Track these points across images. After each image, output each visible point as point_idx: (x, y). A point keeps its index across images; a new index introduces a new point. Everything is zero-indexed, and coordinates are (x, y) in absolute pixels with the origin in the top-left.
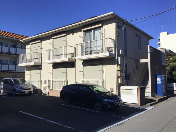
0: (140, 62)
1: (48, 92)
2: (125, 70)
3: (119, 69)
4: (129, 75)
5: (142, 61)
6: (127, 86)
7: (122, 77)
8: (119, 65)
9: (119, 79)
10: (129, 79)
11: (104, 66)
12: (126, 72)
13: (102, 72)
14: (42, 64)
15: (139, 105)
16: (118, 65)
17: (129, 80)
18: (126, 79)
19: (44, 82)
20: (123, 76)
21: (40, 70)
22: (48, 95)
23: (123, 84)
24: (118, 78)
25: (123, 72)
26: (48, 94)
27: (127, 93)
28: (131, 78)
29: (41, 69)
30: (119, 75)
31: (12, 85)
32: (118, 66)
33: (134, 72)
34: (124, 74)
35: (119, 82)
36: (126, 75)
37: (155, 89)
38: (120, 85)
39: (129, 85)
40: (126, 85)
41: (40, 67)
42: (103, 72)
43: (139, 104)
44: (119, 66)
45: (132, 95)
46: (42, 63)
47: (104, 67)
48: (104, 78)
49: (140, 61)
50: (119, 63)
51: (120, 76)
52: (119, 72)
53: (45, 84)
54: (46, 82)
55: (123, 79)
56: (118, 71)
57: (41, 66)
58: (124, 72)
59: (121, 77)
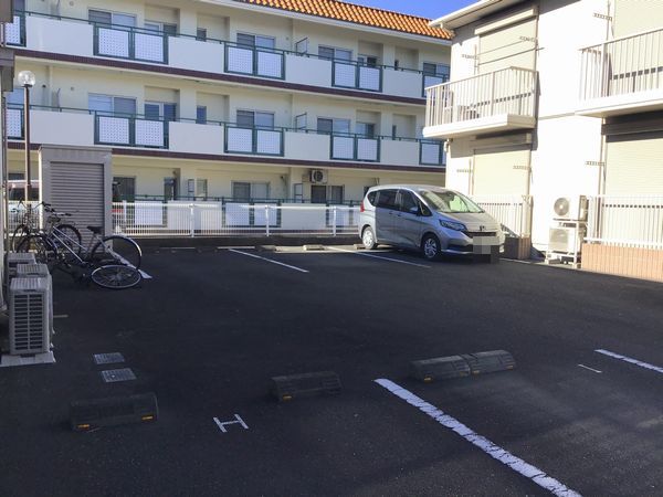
1: (579, 253)
14: (539, 122)
19: (556, 206)
21: (527, 151)
22: (579, 266)
26: (579, 260)
29: (532, 146)
31: (418, 213)
41: (529, 136)
46: (540, 116)
53: (561, 213)
54: (567, 208)
57: (533, 131)
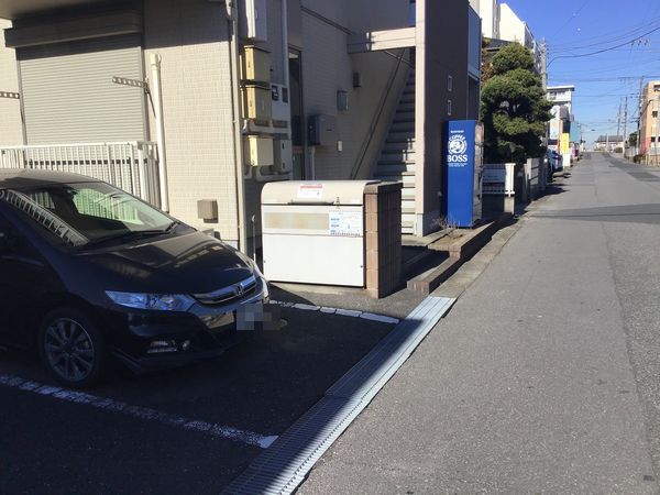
0: (374, 48)
2: (288, 86)
3: (251, 75)
4: (313, 119)
5: (384, 40)
6: (302, 183)
7: (271, 129)
8: (250, 42)
9: (253, 141)
10: (314, 142)
11: (151, 54)
12: (296, 96)
13: (139, 91)
15: (368, 295)
16: (243, 41)
17: (313, 150)
18: (297, 141)
20: (279, 124)
23: (275, 173)
24: (245, 136)
25: (275, 98)
27: (302, 226)
28: (324, 138)
30: (252, 114)
32: (241, 51)
33: (341, 107)
34: (283, 112)
35: (254, 159)
36: (297, 121)
37: (440, 194)
38: (259, 176)
39: (310, 179)
40: (295, 179)
42: (147, 91)
43: (373, 289)
44: (249, 53)
45: (334, 234)
47: (153, 61)
48: (157, 137)
49: (371, 43)
50: (252, 33)
51: (257, 122)
52: (251, 92)
55: (277, 138)
56: (244, 83)
58: (285, 100)
59: (265, 130)
